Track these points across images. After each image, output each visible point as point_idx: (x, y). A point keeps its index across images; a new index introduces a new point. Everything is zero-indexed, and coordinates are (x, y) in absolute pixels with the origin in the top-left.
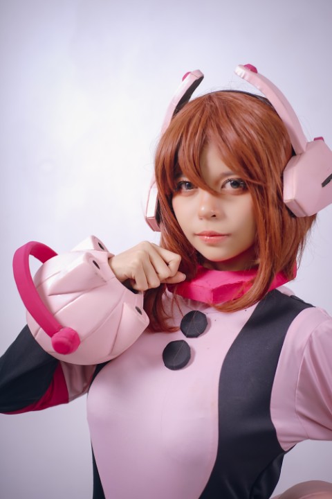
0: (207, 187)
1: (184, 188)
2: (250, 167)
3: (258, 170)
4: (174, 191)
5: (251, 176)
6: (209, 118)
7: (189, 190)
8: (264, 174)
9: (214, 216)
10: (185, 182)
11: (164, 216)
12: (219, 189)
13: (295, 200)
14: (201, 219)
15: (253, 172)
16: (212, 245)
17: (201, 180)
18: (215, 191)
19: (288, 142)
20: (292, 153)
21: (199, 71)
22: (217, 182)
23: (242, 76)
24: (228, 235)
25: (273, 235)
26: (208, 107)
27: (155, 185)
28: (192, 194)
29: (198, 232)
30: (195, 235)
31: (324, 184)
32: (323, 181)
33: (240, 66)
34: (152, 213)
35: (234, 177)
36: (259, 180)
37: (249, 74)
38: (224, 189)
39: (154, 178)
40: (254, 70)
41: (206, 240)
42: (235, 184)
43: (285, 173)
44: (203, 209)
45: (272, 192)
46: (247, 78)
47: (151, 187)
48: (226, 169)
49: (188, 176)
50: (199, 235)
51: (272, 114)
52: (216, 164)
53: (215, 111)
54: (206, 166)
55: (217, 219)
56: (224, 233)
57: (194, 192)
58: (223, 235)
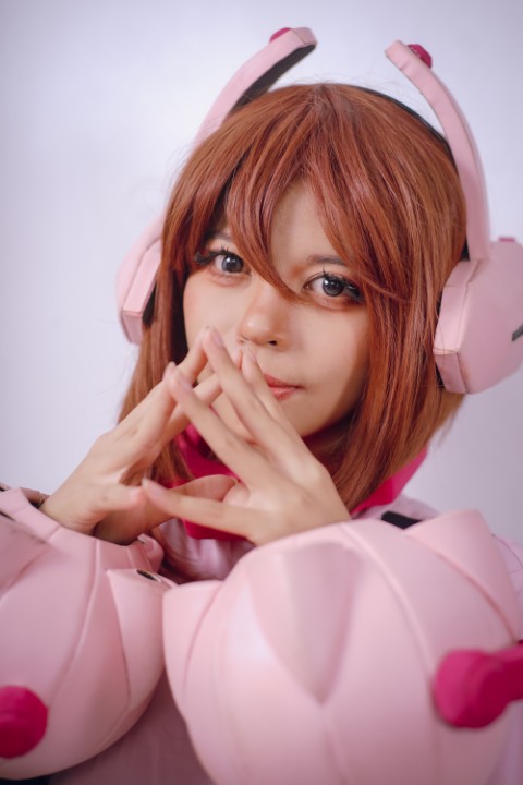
5: (378, 276)
9: (274, 343)
10: (225, 253)
13: (458, 355)
14: (242, 342)
15: (386, 273)
21: (306, 31)
22: (297, 271)
23: (400, 65)
24: (298, 387)
26: (317, 106)
27: (158, 245)
32: (515, 328)
34: (137, 304)
35: (336, 270)
36: (395, 289)
37: (415, 63)
38: (308, 292)
39: (159, 229)
40: (426, 58)
42: (335, 285)
45: (415, 323)
46: (409, 70)
47: (148, 248)
53: (330, 119)
55: (278, 350)
56: (290, 382)
57: (242, 279)
58: (286, 386)
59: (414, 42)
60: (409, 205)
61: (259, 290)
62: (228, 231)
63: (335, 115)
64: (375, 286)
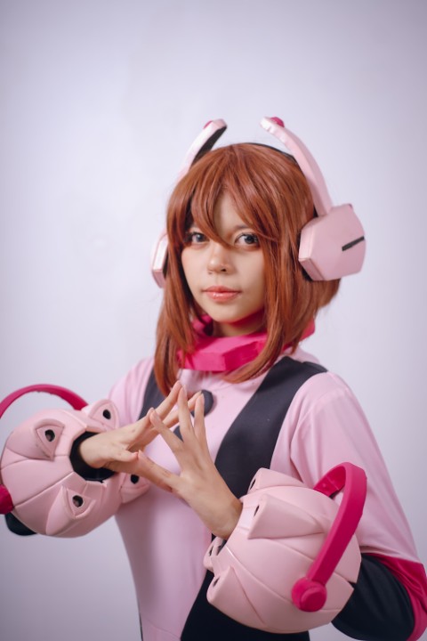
0: (219, 239)
1: (195, 239)
2: (264, 221)
3: (272, 224)
4: (183, 242)
5: (265, 231)
6: (227, 167)
7: (200, 243)
8: (279, 230)
9: (224, 270)
10: (195, 234)
12: (232, 243)
13: (310, 259)
14: (210, 274)
15: (268, 229)
16: (221, 303)
17: (213, 230)
18: (228, 244)
19: (310, 202)
20: (314, 215)
21: (222, 121)
22: (230, 236)
23: (267, 129)
24: (239, 292)
25: (283, 295)
26: (228, 156)
28: (203, 247)
29: (206, 288)
30: (203, 291)
31: (345, 248)
32: (344, 245)
33: (267, 118)
34: (159, 265)
35: (249, 231)
36: (273, 236)
37: (274, 127)
38: (237, 244)
40: (280, 123)
41: (215, 298)
42: (250, 239)
43: (303, 232)
45: (284, 250)
46: (272, 131)
47: (162, 238)
48: (240, 222)
49: (200, 227)
50: (206, 291)
51: (295, 170)
52: (231, 216)
53: (234, 160)
54: (219, 217)
55: (227, 274)
56: (235, 289)
57: (206, 245)
58: (233, 292)
59: (273, 116)
60: (275, 195)
61: (215, 247)
62: (195, 223)
63: (236, 158)
64: (262, 235)
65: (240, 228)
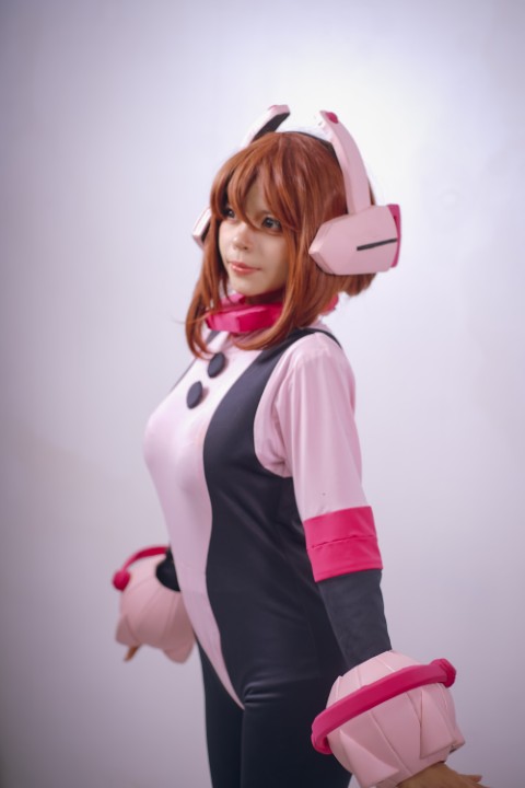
0: (247, 221)
5: (286, 219)
9: (246, 248)
10: (231, 210)
11: (210, 236)
13: (319, 253)
14: (235, 248)
16: (239, 274)
20: (340, 209)
24: (259, 269)
29: (232, 260)
30: (228, 263)
31: (360, 249)
32: (360, 244)
36: (294, 225)
41: (237, 270)
43: (323, 226)
44: (236, 239)
48: (266, 207)
52: (260, 201)
55: (249, 252)
56: (254, 267)
58: (252, 269)
61: (243, 226)
62: (230, 201)
63: (277, 149)
64: (287, 225)
65: (265, 212)
